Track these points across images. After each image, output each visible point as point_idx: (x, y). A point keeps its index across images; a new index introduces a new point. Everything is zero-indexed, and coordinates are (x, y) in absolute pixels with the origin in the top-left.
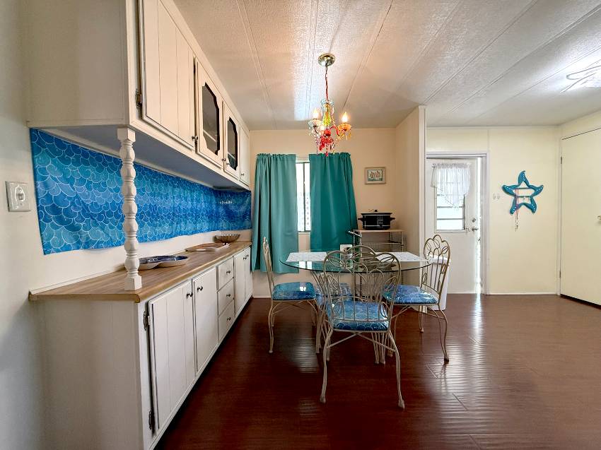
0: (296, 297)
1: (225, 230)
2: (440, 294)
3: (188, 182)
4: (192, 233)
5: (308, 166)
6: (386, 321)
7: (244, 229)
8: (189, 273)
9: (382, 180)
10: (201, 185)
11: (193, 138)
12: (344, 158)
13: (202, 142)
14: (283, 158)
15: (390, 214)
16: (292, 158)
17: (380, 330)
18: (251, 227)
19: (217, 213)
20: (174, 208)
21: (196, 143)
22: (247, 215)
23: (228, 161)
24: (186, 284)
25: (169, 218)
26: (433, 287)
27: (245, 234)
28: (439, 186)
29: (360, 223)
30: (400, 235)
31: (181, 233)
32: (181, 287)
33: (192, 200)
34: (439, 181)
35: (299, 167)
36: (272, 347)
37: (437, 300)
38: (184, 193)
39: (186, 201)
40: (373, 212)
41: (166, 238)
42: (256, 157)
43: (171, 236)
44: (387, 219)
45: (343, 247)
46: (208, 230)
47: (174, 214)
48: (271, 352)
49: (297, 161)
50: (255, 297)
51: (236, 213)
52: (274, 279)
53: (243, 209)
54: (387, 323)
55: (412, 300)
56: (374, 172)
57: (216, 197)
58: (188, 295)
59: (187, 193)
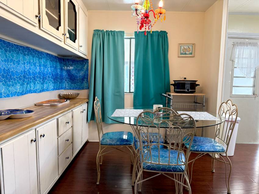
0: (118, 143)
1: (67, 89)
2: (228, 145)
3: (37, 51)
4: (40, 92)
5: (133, 41)
6: (183, 165)
7: (83, 89)
8: (33, 123)
9: (191, 54)
10: (48, 54)
11: (36, 16)
12: (163, 36)
13: (45, 20)
14: (114, 34)
15: (196, 81)
16: (121, 35)
17: (178, 172)
18: (88, 88)
19: (61, 76)
20: (24, 71)
21: (39, 21)
22: (85, 78)
23: (68, 35)
24: (31, 132)
25: (20, 79)
26: (223, 139)
27: (83, 93)
28: (236, 61)
29: (172, 88)
30: (202, 98)
31: (30, 92)
32: (26, 134)
33: (40, 66)
34: (237, 56)
35: (127, 42)
36: (98, 180)
37: (225, 149)
38: (33, 60)
39: (35, 66)
40: (183, 79)
41: (18, 95)
42: (92, 32)
43: (22, 94)
44: (193, 85)
45: (155, 107)
46: (54, 89)
47: (24, 77)
48: (98, 183)
49: (125, 37)
50: (90, 141)
51: (76, 77)
52: (103, 129)
53: (82, 73)
54: (183, 167)
55: (206, 149)
56: (185, 47)
57: (61, 63)
58: (32, 141)
59: (36, 60)
